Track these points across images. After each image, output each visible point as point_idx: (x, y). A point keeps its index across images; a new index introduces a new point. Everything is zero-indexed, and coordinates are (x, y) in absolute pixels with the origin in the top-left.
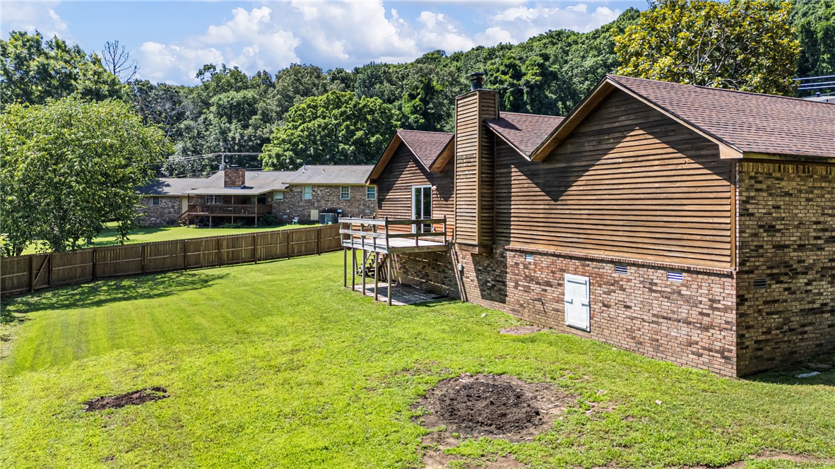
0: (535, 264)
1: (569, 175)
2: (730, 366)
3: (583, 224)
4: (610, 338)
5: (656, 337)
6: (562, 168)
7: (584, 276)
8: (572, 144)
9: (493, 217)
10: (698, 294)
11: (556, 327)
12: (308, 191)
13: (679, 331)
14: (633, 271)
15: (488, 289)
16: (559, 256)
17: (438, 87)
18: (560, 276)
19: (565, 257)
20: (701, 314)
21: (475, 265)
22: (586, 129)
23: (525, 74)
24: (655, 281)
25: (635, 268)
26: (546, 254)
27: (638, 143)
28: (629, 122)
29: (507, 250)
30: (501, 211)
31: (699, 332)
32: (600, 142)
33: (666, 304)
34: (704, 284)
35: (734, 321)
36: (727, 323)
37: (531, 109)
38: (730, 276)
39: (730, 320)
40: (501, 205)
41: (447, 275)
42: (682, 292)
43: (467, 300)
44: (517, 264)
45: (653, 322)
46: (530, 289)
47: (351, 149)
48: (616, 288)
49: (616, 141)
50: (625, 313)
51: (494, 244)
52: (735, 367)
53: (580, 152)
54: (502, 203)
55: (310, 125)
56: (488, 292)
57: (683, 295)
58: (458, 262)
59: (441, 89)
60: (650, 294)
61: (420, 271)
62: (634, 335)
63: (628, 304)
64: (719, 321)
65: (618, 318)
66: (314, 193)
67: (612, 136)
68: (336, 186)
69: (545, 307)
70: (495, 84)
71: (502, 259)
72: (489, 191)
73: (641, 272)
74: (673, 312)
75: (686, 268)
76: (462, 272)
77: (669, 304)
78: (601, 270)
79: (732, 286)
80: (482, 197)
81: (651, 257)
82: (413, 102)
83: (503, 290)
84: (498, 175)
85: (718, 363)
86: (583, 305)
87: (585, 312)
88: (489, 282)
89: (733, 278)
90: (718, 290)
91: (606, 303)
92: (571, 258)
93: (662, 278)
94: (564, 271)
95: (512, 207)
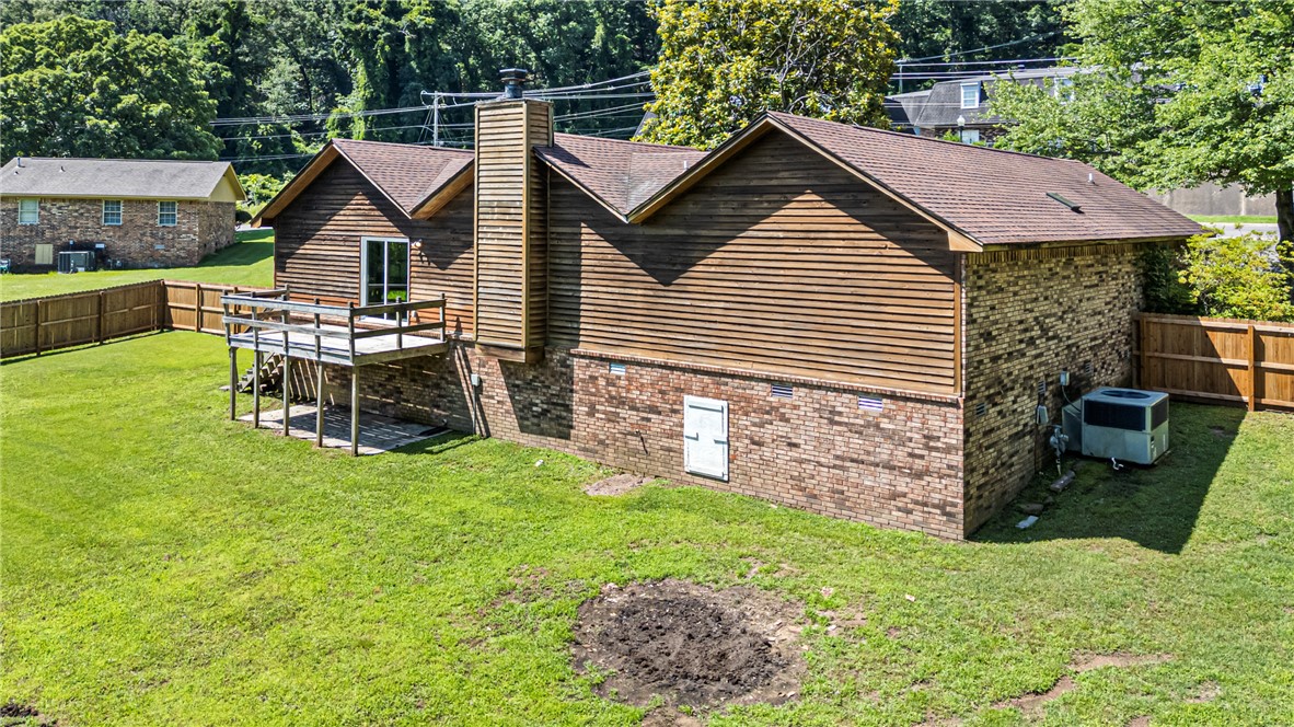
0: (629, 379)
1: (689, 248)
2: (954, 526)
3: (715, 322)
4: (762, 490)
5: (840, 487)
6: (682, 236)
7: (719, 399)
8: (696, 203)
9: (545, 301)
10: (907, 428)
11: (667, 475)
12: (32, 208)
13: (877, 479)
14: (802, 394)
15: (534, 416)
16: (673, 368)
17: (258, 18)
18: (674, 398)
19: (684, 370)
20: (911, 455)
21: (507, 378)
22: (722, 183)
23: (407, 11)
24: (838, 409)
25: (807, 390)
26: (651, 365)
27: (807, 211)
28: (794, 182)
29: (574, 356)
30: (559, 293)
31: (908, 480)
32: (745, 205)
33: (856, 441)
34: (915, 415)
35: (961, 466)
36: (950, 467)
37: (418, 67)
38: (955, 405)
39: (955, 463)
40: (560, 283)
41: (443, 393)
42: (882, 426)
43: (489, 435)
44: (593, 378)
45: (835, 467)
46: (619, 417)
47: (112, 126)
48: (774, 418)
49: (772, 205)
50: (789, 453)
51: (546, 345)
52: (961, 526)
53: (711, 216)
54: (562, 280)
55: (22, 77)
56: (535, 421)
57: (883, 429)
58: (470, 372)
59: (262, 21)
60: (830, 427)
61: (380, 385)
62: (803, 485)
63: (794, 441)
64: (939, 465)
65: (777, 461)
66: (43, 213)
67: (765, 197)
68: (95, 201)
69: (647, 445)
70: (357, 21)
71: (564, 370)
72: (540, 262)
73: (815, 396)
74: (868, 453)
75: (888, 393)
76: (479, 389)
77: (861, 442)
78: (748, 391)
79: (957, 418)
80: (531, 270)
81: (829, 375)
82: (208, 39)
83: (564, 418)
84: (553, 236)
85: (937, 522)
86: (716, 442)
87: (720, 454)
88: (536, 405)
89: (958, 407)
90: (937, 423)
91: (757, 439)
92: (696, 371)
93: (850, 405)
94: (682, 391)
95: (583, 288)
